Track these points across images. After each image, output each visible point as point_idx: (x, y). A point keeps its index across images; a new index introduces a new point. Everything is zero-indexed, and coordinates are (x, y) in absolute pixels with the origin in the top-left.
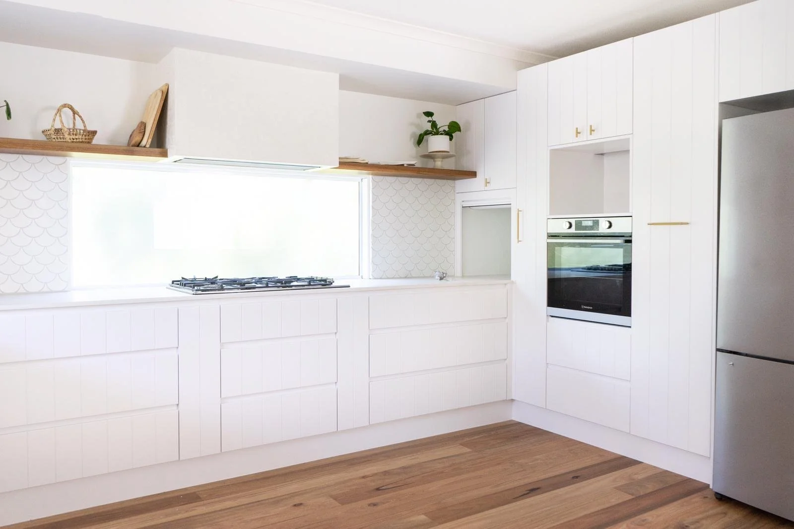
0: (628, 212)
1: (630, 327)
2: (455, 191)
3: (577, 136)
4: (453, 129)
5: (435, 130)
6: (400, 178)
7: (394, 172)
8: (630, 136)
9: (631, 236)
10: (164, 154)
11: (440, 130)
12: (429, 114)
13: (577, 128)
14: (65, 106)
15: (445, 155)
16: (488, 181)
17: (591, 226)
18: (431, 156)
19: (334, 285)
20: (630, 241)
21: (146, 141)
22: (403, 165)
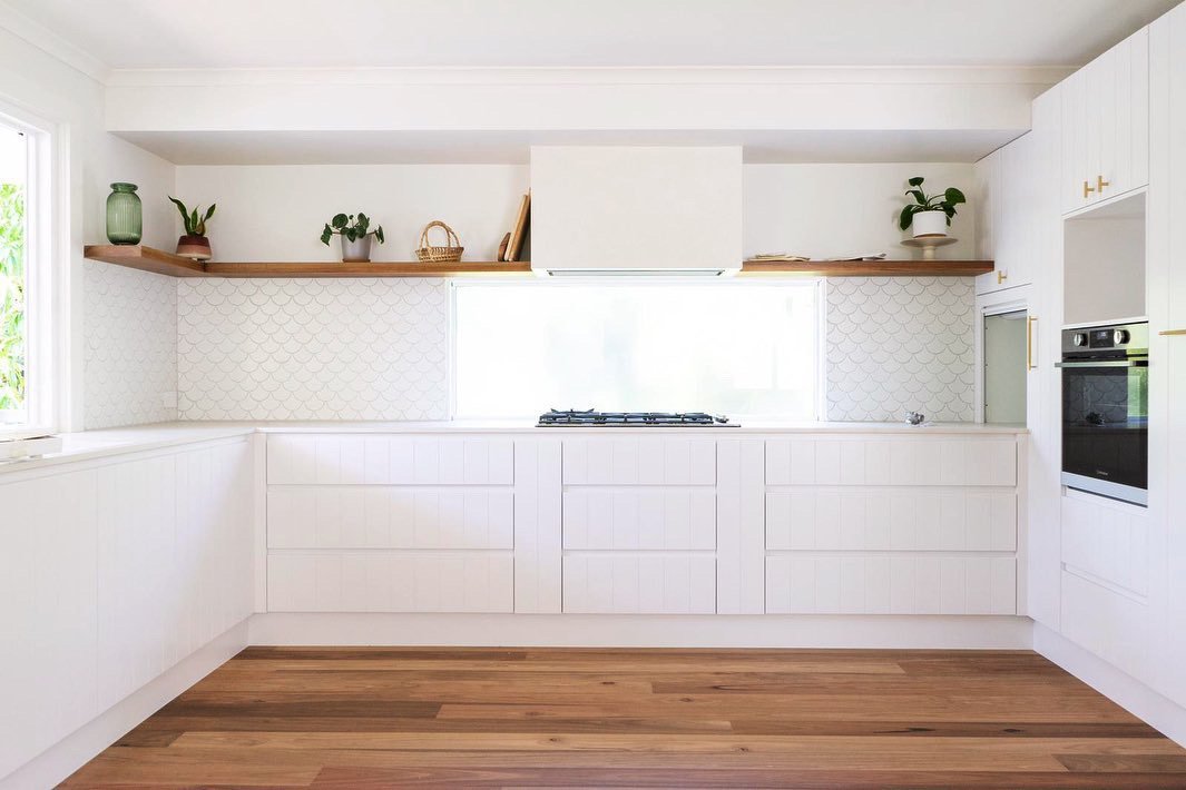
0: (1144, 314)
1: (1146, 506)
2: (974, 292)
3: (1086, 196)
4: (953, 199)
5: (924, 204)
6: (852, 279)
7: (842, 270)
8: (1145, 189)
9: (1146, 355)
10: (528, 268)
11: (931, 204)
12: (917, 181)
13: (1086, 183)
14: (433, 224)
15: (941, 241)
16: (1003, 275)
17: (1106, 340)
18: (916, 243)
19: (728, 423)
20: (1145, 364)
21: (509, 255)
22: (861, 259)
